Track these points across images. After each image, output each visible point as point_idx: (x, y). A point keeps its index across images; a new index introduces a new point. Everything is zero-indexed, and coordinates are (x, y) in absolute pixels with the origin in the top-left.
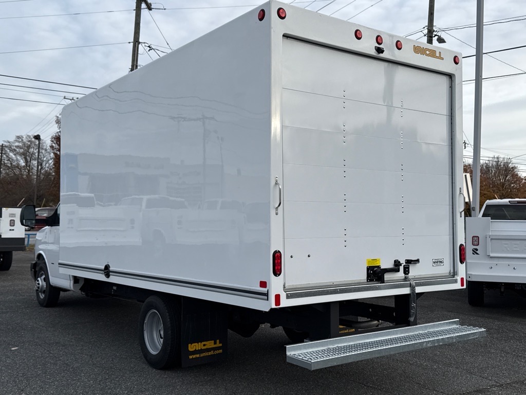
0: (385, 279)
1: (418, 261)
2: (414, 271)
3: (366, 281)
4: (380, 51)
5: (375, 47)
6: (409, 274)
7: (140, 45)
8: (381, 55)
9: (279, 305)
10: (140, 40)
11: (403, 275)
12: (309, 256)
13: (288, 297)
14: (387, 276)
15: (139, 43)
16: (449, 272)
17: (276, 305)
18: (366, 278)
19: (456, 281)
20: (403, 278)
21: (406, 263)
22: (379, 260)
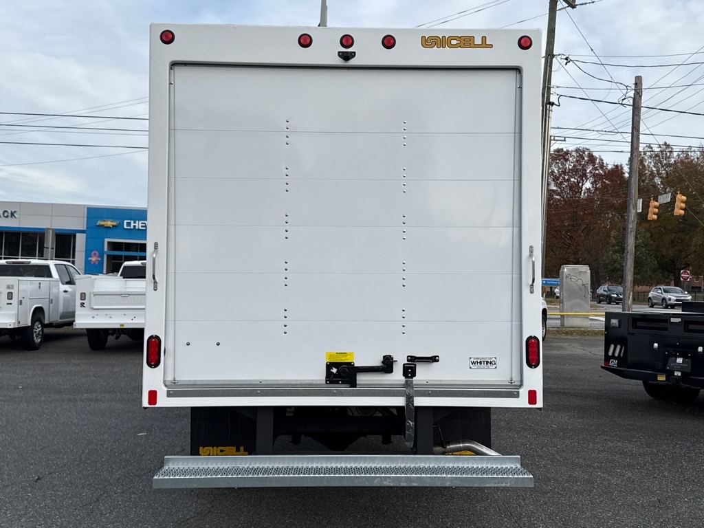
0: (358, 382)
1: (434, 359)
2: (424, 374)
3: (325, 382)
4: (346, 57)
5: (339, 52)
6: (414, 378)
7: (554, 59)
8: (352, 62)
9: (155, 403)
10: (555, 53)
11: (403, 378)
12: (218, 344)
13: (169, 395)
14: (362, 379)
15: (553, 56)
16: (509, 379)
17: (150, 403)
18: (324, 378)
19: (517, 395)
20: (404, 382)
21: (408, 361)
22: (351, 354)
